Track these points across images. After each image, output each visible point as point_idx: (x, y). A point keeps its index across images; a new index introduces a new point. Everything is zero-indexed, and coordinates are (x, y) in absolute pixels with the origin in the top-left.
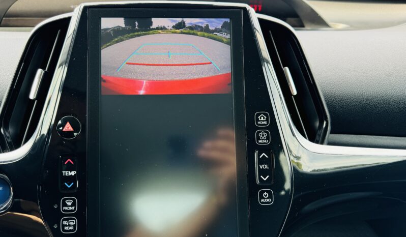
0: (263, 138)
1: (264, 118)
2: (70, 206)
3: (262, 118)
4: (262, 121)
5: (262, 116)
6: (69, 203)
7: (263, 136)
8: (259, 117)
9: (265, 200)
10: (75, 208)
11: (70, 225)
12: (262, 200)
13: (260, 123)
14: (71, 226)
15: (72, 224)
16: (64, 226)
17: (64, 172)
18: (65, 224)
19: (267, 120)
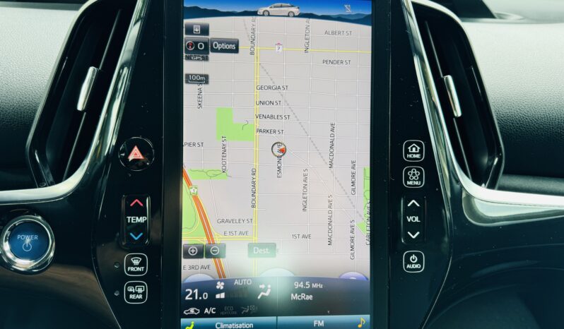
0: (414, 178)
1: (416, 150)
2: (137, 266)
3: (414, 149)
4: (414, 153)
5: (414, 146)
6: (136, 262)
7: (414, 175)
8: (409, 148)
9: (413, 266)
10: (145, 269)
11: (137, 293)
12: (408, 266)
13: (410, 156)
14: (139, 294)
15: (140, 291)
16: (128, 293)
17: (129, 218)
18: (131, 290)
19: (421, 152)
